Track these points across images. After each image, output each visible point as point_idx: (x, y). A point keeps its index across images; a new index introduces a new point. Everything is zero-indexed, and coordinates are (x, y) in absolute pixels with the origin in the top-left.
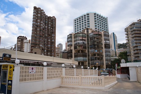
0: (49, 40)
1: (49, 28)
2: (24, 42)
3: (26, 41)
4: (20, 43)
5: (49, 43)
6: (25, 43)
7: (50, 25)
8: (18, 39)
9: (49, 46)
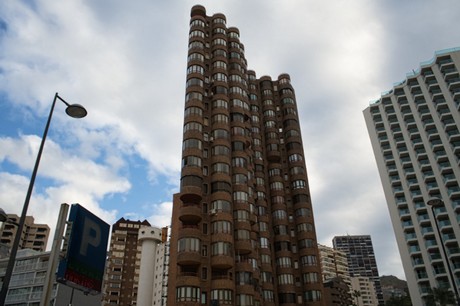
0: (278, 186)
1: (270, 124)
2: (140, 236)
3: (148, 235)
4: (123, 247)
5: (279, 199)
6: (142, 240)
7: (271, 113)
8: (117, 232)
9: (281, 214)
